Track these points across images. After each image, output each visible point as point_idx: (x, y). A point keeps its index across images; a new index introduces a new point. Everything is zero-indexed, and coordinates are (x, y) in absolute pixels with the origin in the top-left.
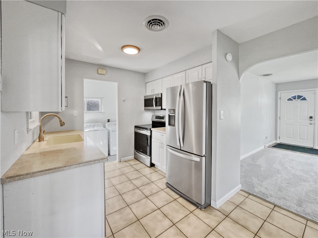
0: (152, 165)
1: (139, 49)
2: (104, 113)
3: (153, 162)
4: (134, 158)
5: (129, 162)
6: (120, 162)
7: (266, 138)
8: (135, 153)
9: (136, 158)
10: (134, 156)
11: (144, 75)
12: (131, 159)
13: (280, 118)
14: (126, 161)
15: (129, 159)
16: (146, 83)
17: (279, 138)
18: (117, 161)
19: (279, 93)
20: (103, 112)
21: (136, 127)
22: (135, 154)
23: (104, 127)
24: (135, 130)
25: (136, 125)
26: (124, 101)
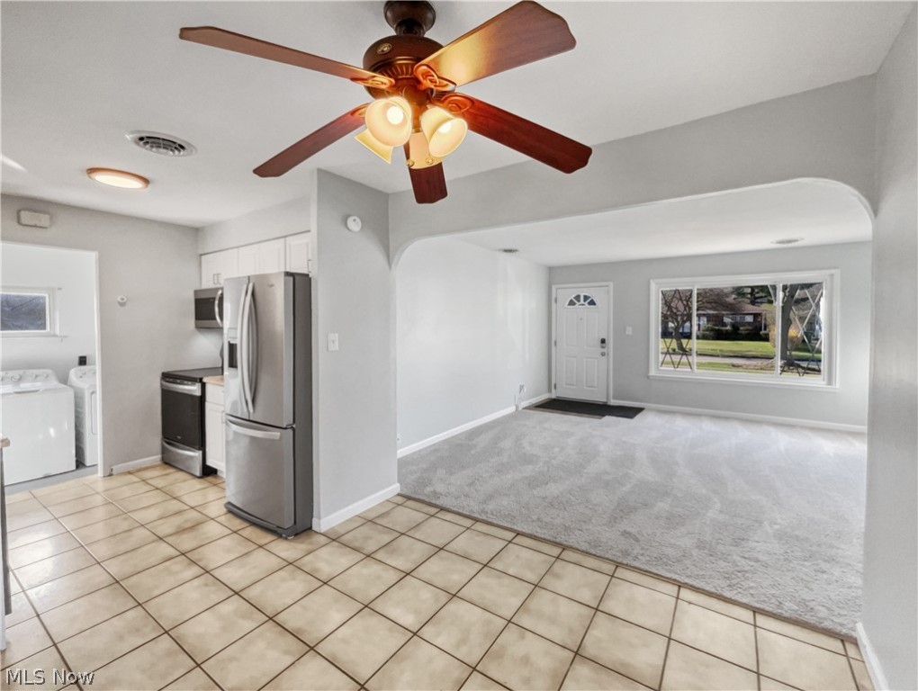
0: (208, 472)
1: (146, 181)
2: (65, 337)
3: (210, 463)
4: (159, 463)
5: (140, 473)
6: (111, 475)
7: (522, 387)
8: (163, 448)
9: (168, 462)
10: (160, 456)
11: (195, 233)
12: (148, 465)
13: (555, 342)
14: (130, 473)
15: (143, 466)
16: (201, 255)
17: (555, 388)
18: (100, 473)
19: (554, 288)
20: (58, 332)
21: (167, 376)
22: (164, 451)
23: (64, 380)
24: (162, 385)
25: (165, 370)
26: (122, 304)
